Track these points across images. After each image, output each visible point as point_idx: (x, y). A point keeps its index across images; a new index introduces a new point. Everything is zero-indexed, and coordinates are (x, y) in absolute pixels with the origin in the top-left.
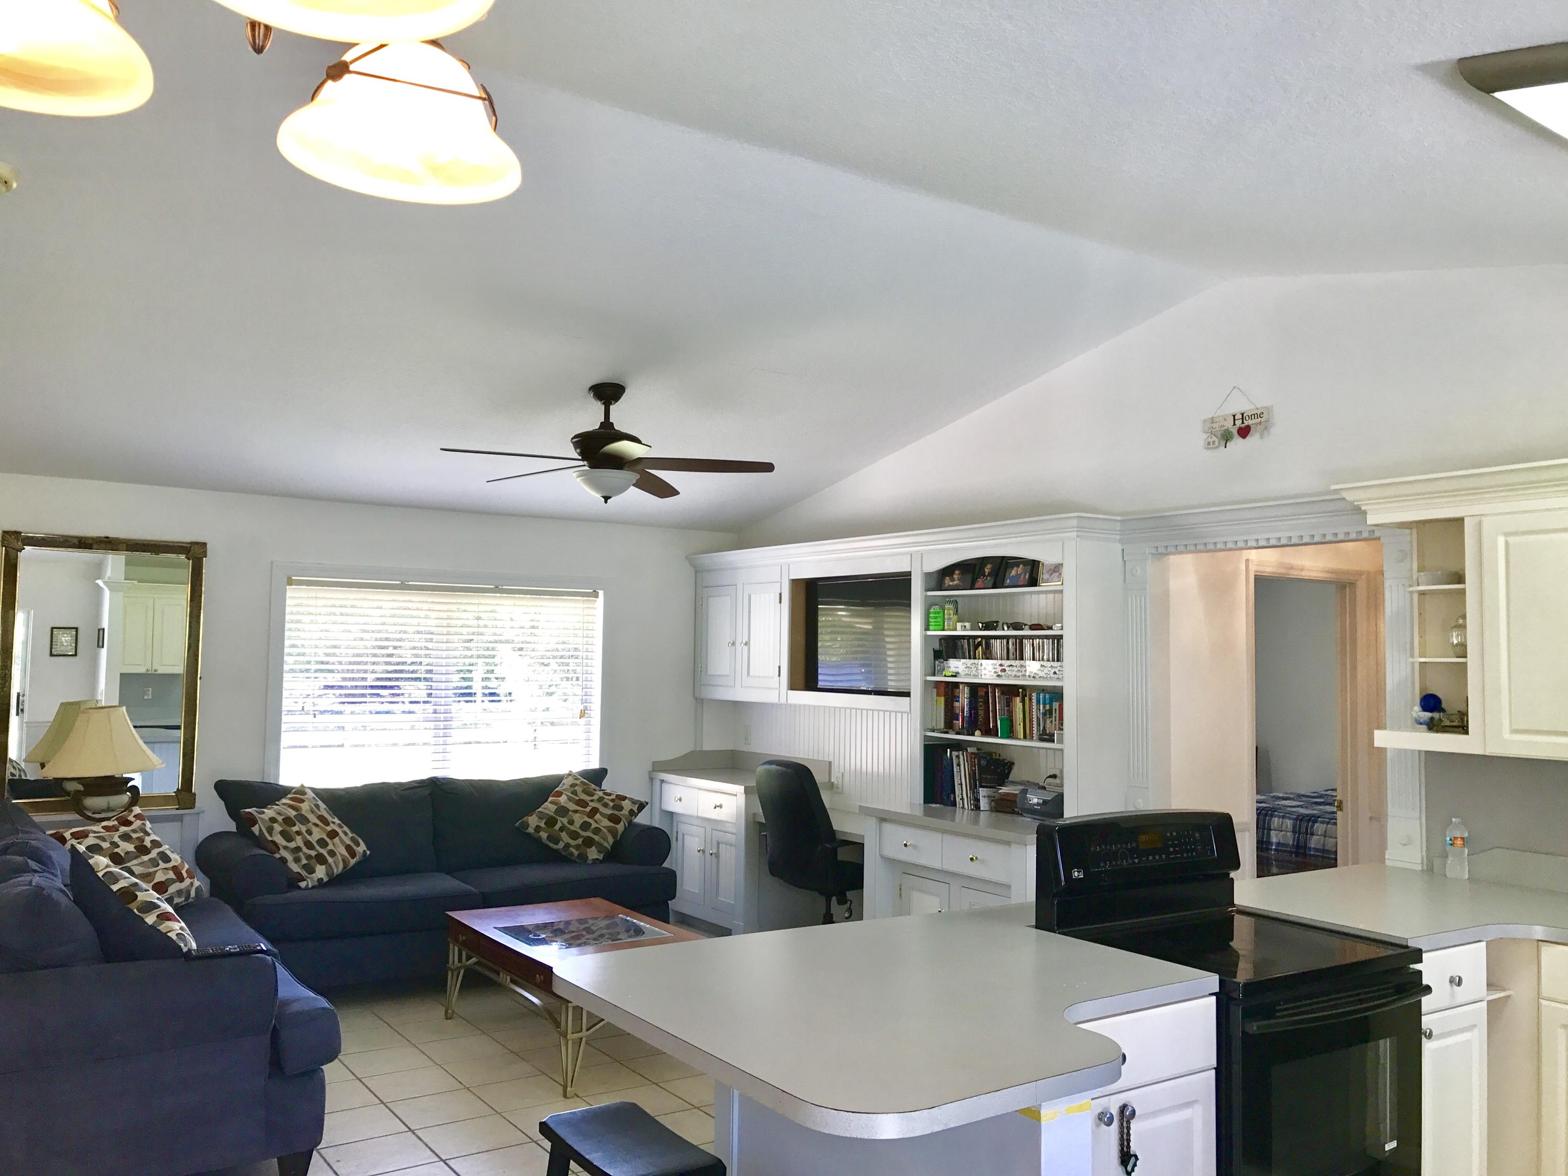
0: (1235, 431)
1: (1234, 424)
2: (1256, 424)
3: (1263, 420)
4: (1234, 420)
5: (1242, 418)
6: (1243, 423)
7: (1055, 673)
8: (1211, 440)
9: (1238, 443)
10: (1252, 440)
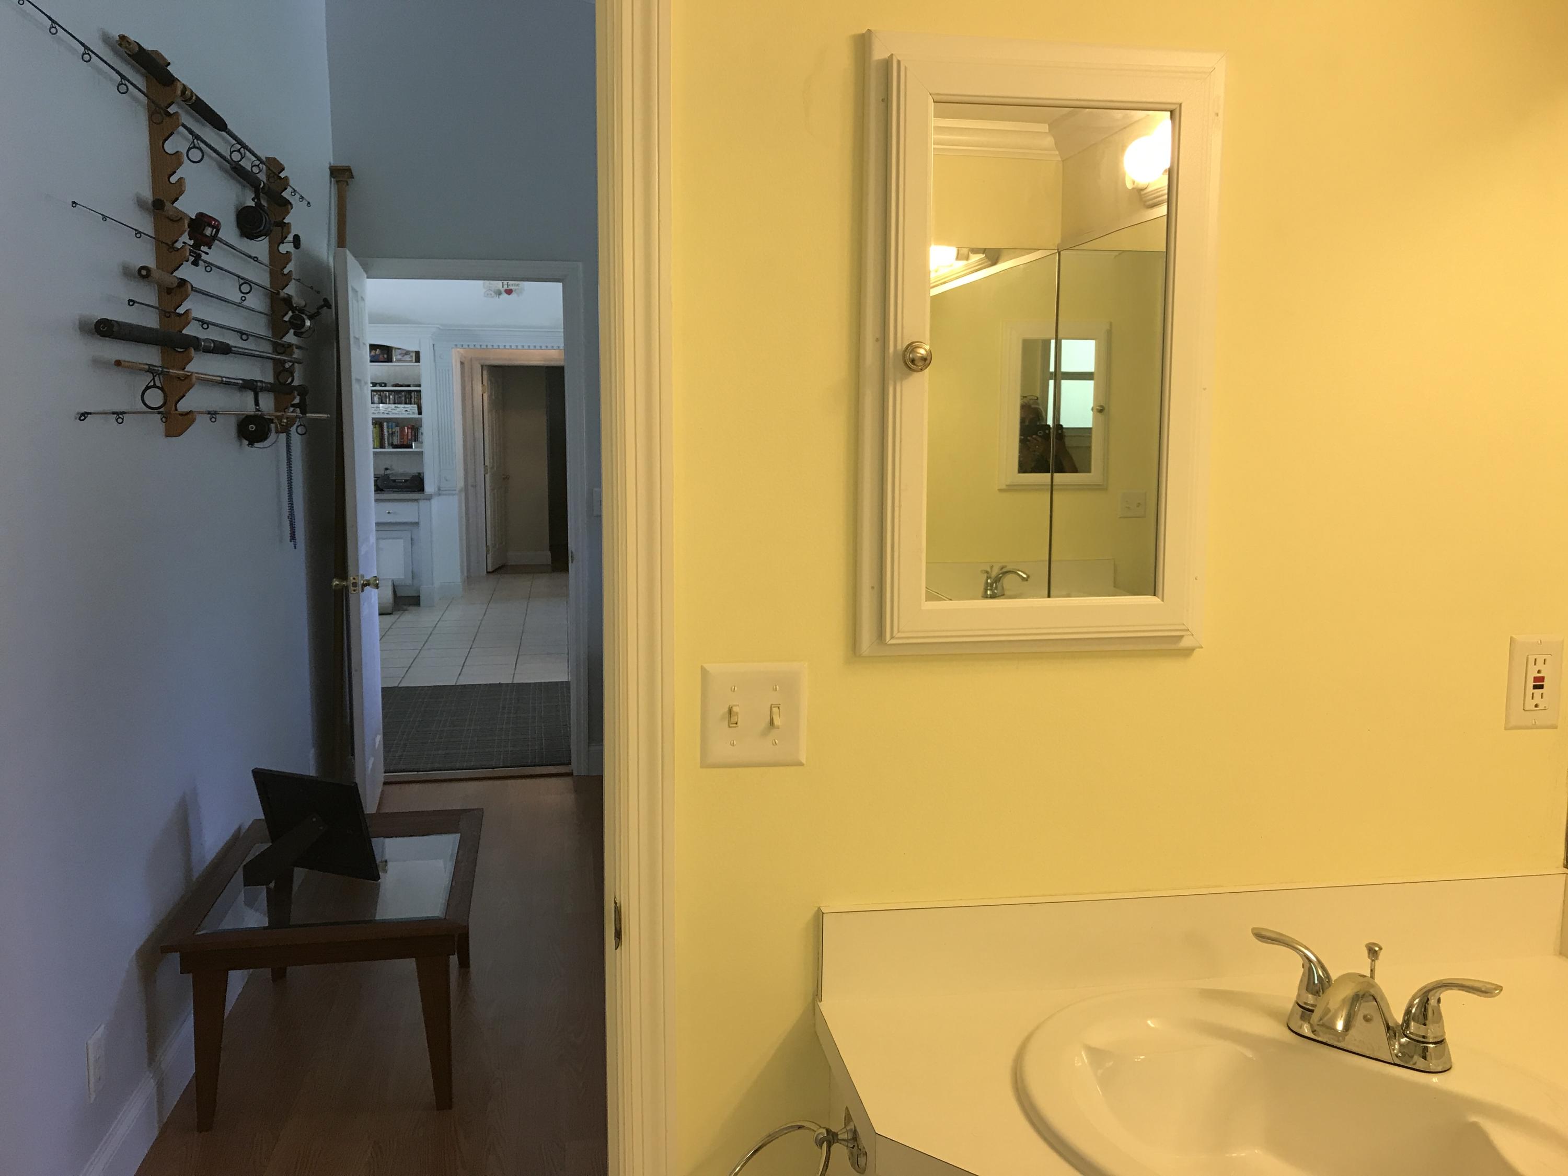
0: (503, 290)
1: (503, 287)
2: (516, 290)
3: (519, 288)
4: (503, 285)
5: (507, 285)
6: (508, 287)
7: (406, 411)
8: (489, 293)
9: (505, 296)
10: (514, 295)
